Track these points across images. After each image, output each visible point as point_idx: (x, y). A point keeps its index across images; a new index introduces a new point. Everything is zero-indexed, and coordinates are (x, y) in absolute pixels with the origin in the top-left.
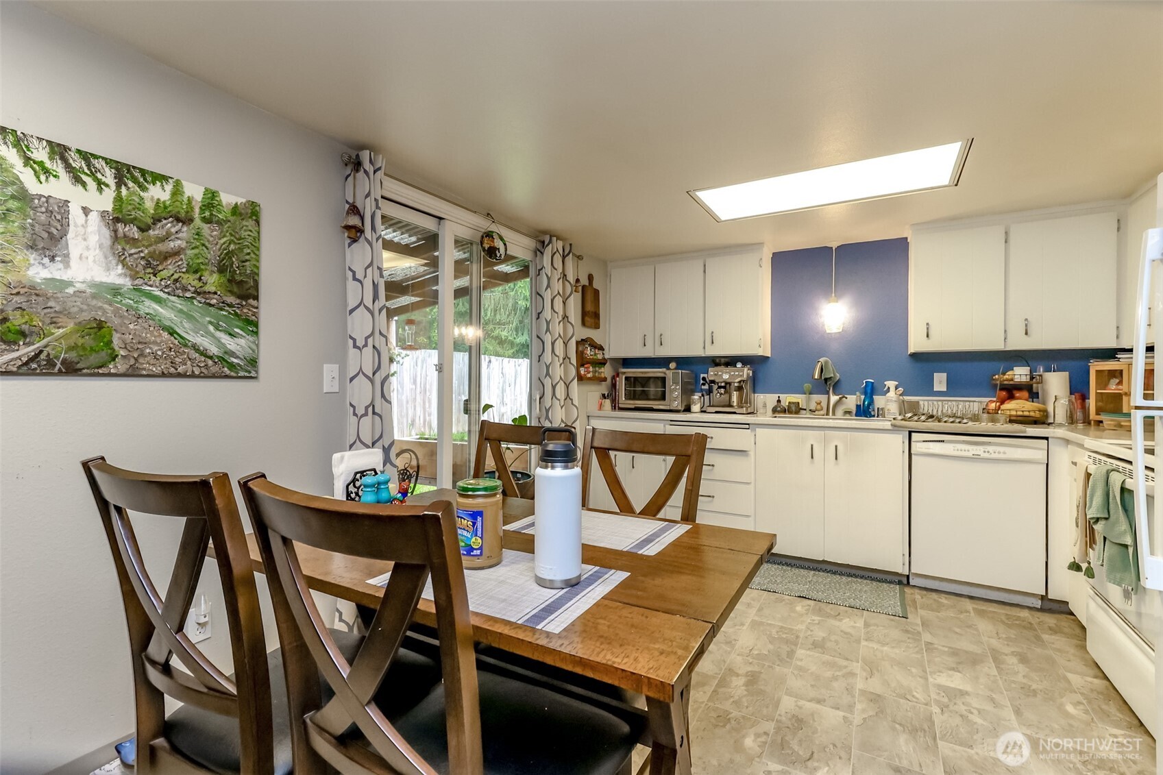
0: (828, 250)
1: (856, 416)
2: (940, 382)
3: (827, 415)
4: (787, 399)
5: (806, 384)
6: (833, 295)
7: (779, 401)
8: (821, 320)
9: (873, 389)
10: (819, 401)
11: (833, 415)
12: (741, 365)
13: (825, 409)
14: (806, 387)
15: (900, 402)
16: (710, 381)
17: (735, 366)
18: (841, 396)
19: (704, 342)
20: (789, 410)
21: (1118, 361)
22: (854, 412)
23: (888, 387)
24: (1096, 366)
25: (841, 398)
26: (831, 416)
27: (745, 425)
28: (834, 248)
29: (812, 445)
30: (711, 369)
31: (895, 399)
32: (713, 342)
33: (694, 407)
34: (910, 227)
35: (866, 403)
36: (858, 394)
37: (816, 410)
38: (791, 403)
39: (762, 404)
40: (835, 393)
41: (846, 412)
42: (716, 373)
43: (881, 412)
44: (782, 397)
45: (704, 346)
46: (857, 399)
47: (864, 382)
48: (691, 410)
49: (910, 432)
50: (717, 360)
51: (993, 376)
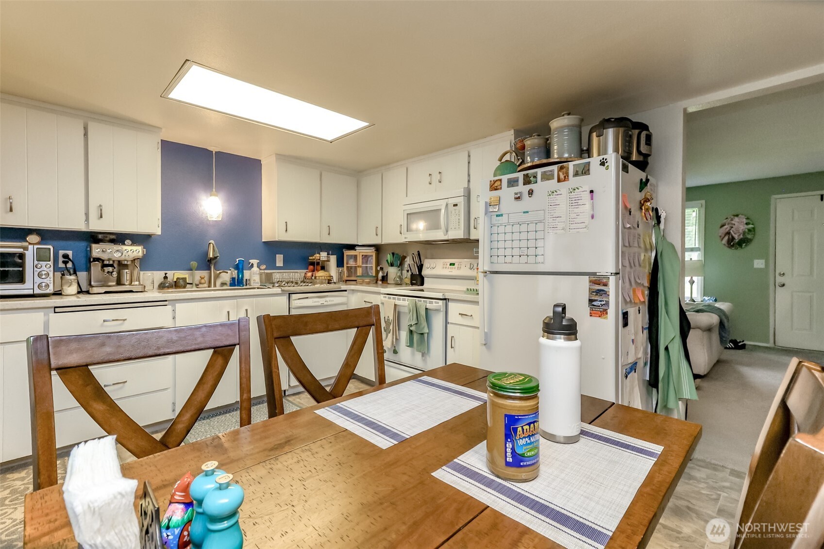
1: (230, 286)
2: (280, 261)
3: (209, 287)
4: (174, 275)
5: (192, 262)
6: (214, 190)
7: (166, 278)
8: (202, 209)
9: (243, 266)
10: (203, 276)
11: (214, 287)
12: (130, 243)
13: (207, 282)
14: (192, 264)
15: (261, 274)
16: (94, 259)
17: (124, 244)
18: (221, 271)
19: (87, 215)
20: (175, 286)
21: (356, 250)
22: (228, 283)
23: (252, 264)
24: (347, 253)
25: (220, 273)
26: (212, 288)
27: (163, 302)
28: (214, 153)
29: (228, 312)
30: (94, 246)
31: (258, 272)
32: (101, 217)
33: (69, 288)
34: (274, 155)
35: (240, 276)
36: (233, 269)
37: (200, 283)
38: (178, 279)
39: (151, 281)
40: (215, 269)
41: (223, 284)
42: (104, 250)
43: (248, 282)
44: (170, 274)
45: (87, 220)
46: (232, 273)
47: (237, 260)
48: (63, 293)
49: (289, 294)
50: (100, 236)
51: (309, 257)
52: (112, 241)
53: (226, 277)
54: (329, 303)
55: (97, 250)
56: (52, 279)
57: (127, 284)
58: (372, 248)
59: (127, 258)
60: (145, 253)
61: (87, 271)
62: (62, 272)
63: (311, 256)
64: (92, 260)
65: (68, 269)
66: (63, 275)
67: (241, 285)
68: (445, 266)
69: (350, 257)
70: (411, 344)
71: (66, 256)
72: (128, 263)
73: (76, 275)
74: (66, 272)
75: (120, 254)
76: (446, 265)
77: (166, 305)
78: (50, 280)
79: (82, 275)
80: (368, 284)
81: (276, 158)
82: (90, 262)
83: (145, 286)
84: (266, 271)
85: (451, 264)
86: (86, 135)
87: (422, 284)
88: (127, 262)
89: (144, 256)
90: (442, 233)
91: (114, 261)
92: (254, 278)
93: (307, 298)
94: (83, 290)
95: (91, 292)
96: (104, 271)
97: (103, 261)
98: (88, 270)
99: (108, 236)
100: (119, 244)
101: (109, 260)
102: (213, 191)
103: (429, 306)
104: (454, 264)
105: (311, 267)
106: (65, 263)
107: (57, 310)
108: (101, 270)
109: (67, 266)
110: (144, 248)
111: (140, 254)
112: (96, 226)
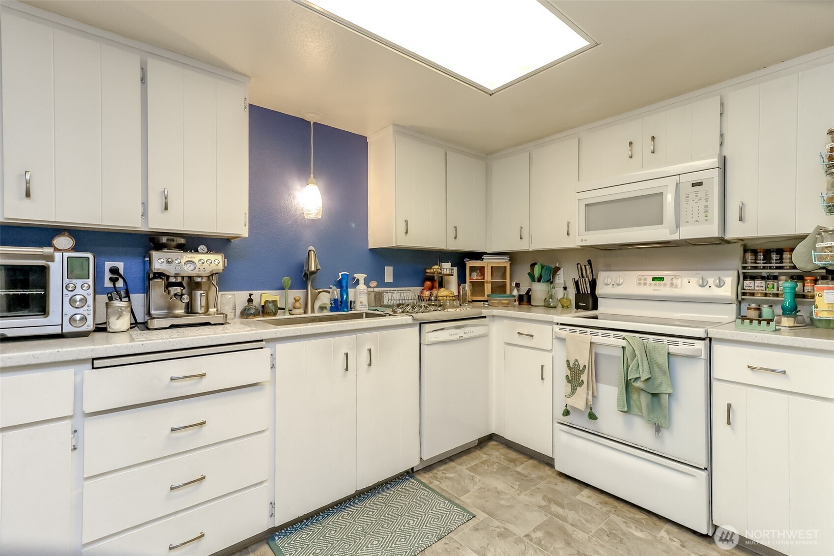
0: (304, 123)
1: (332, 312)
2: (390, 275)
3: (305, 313)
4: (262, 296)
5: (284, 278)
6: (312, 175)
7: (250, 301)
8: (295, 202)
9: (347, 282)
10: (297, 298)
11: (311, 313)
12: (206, 249)
13: (303, 306)
14: (285, 281)
15: (369, 293)
16: (155, 274)
17: (196, 251)
18: (321, 290)
19: (145, 205)
20: (263, 312)
21: (482, 260)
22: (329, 306)
23: (358, 280)
24: (470, 263)
25: (319, 292)
26: (309, 315)
27: (257, 343)
28: (312, 123)
29: (347, 355)
30: (155, 254)
31: (366, 291)
32: (166, 208)
33: (118, 321)
34: (392, 125)
35: (345, 297)
36: (334, 288)
37: (295, 308)
38: (266, 302)
39: (231, 306)
40: (313, 287)
41: (322, 308)
42: (170, 260)
43: (353, 305)
44: (256, 294)
45: (145, 214)
46: (333, 293)
47: (340, 274)
48: (109, 329)
49: (420, 324)
50: (164, 240)
51: (425, 269)
52: (181, 247)
53: (325, 299)
54: (469, 335)
55: (160, 261)
56: (92, 308)
57: (200, 312)
58: (506, 257)
59: (202, 273)
60: (226, 265)
61: (144, 293)
62: (109, 295)
63: (429, 269)
64: (152, 276)
65: (118, 289)
66: (111, 299)
67: (346, 310)
68: (642, 282)
69: (473, 269)
70: (628, 408)
71: (114, 271)
72: (204, 280)
73: (129, 300)
74: (114, 294)
75: (192, 267)
76: (645, 279)
77: (262, 348)
78: (87, 311)
79: (138, 299)
80: (506, 306)
81: (393, 131)
82: (149, 279)
83: (226, 316)
84: (377, 290)
85: (654, 279)
86: (143, 80)
87: (595, 307)
88: (202, 279)
89: (225, 269)
90: (668, 230)
91: (183, 278)
92: (361, 299)
93: (443, 329)
94: (138, 322)
95: (150, 326)
96: (169, 293)
97: (168, 277)
98: (147, 290)
99: (175, 238)
100: (191, 251)
101: (176, 276)
102: (310, 177)
103: (673, 349)
104: (661, 279)
105: (428, 283)
106: (113, 280)
107: (97, 363)
108: (165, 291)
109: (117, 286)
110: (225, 258)
111: (221, 267)
112: (158, 222)
